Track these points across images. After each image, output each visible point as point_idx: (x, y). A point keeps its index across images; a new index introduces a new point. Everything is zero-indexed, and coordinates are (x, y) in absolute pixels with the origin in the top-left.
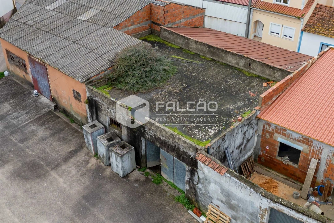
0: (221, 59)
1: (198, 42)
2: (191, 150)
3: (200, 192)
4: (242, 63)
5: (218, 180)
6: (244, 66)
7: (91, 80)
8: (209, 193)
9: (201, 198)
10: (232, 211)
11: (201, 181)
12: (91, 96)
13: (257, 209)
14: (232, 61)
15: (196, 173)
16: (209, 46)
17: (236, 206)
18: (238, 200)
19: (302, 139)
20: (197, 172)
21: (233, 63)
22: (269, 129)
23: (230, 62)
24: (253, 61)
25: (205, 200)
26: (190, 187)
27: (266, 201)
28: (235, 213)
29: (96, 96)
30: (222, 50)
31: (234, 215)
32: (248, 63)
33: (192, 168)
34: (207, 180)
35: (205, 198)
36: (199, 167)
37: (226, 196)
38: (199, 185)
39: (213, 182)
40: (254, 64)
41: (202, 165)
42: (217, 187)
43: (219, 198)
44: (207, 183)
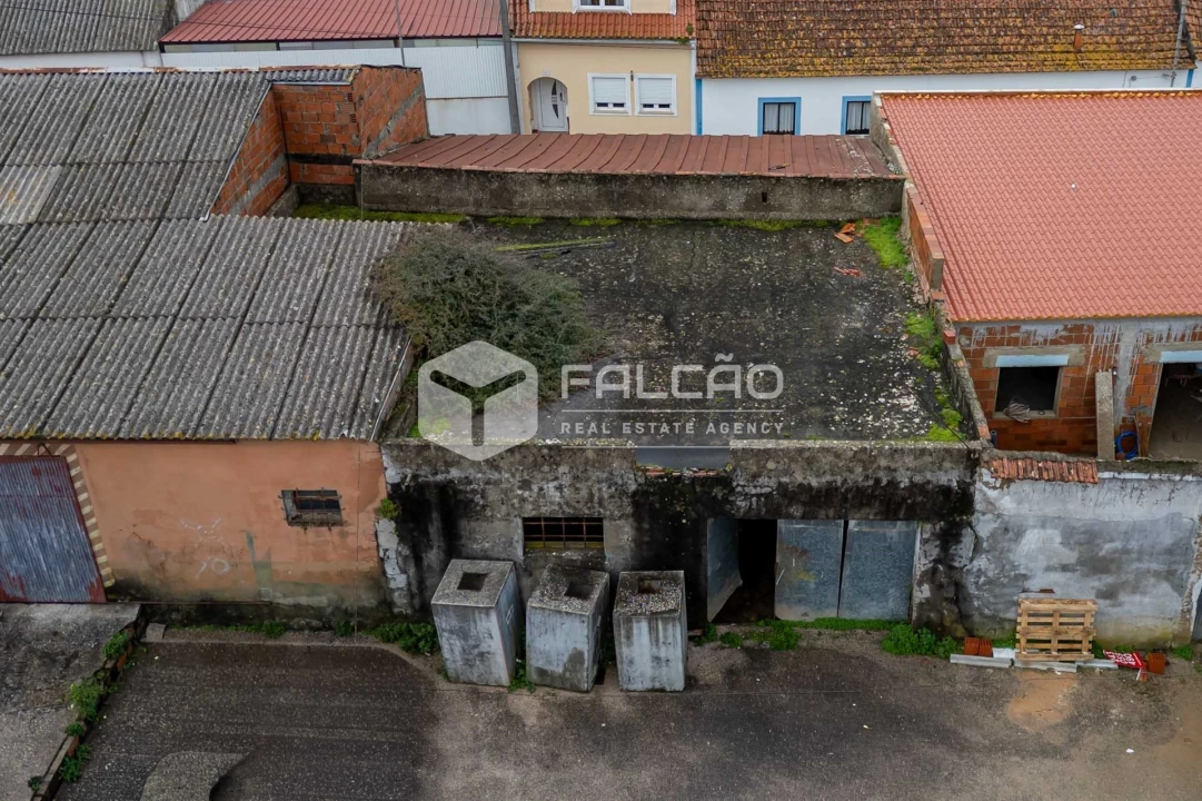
0: (655, 209)
1: (550, 175)
2: (947, 465)
3: (977, 583)
4: (735, 201)
5: (1051, 510)
6: (747, 206)
8: (1014, 567)
9: (978, 598)
10: (1100, 579)
11: (985, 545)
13: (1189, 527)
14: (699, 203)
15: (967, 531)
16: (601, 179)
17: (1116, 555)
18: (1126, 533)
19: (1064, 333)
20: (970, 524)
21: (702, 211)
22: (969, 345)
23: (690, 210)
24: (774, 181)
25: (995, 597)
26: (938, 587)
28: (1109, 579)
30: (656, 179)
31: (1106, 585)
32: (760, 191)
33: (947, 522)
34: (1011, 531)
35: (997, 591)
36: (978, 506)
37: (1081, 544)
38: (975, 563)
39: (1035, 527)
40: (779, 191)
41: (992, 494)
42: (1049, 531)
43: (1054, 562)
44: (1010, 540)
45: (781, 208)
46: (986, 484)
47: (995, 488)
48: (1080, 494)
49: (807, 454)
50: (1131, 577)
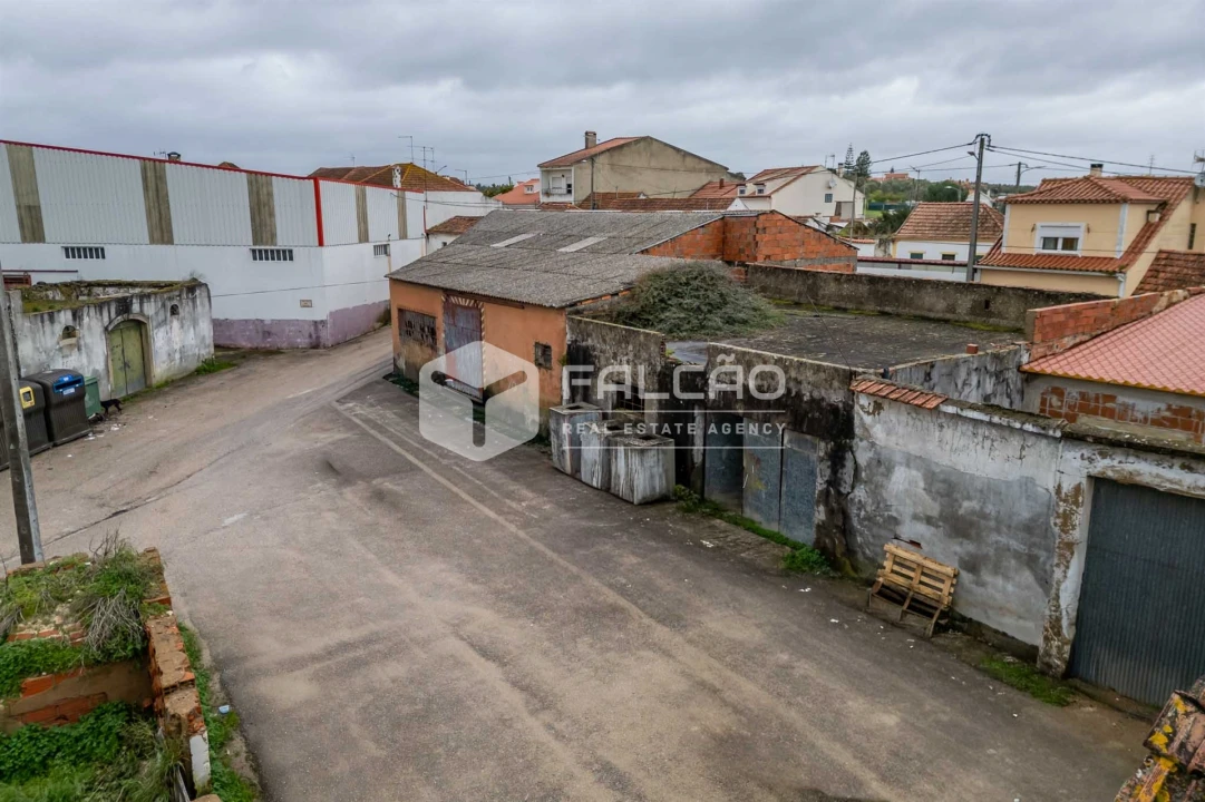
0: (905, 308)
1: (841, 275)
2: (836, 384)
3: (858, 515)
4: (965, 303)
5: (914, 448)
6: (973, 311)
7: (580, 307)
8: (888, 507)
9: (861, 534)
10: (961, 544)
11: (863, 474)
12: (576, 341)
13: (1046, 498)
14: (938, 305)
15: (849, 455)
16: (872, 280)
17: (975, 518)
18: (981, 491)
19: (1168, 414)
20: (851, 448)
21: (938, 312)
22: (1060, 407)
23: (930, 310)
24: (995, 290)
25: (873, 536)
26: (830, 512)
27: (1078, 455)
28: (970, 547)
29: (589, 335)
30: (908, 282)
31: (968, 553)
32: (983, 299)
33: (835, 443)
34: (883, 464)
35: (875, 530)
36: (858, 431)
37: (942, 496)
38: (856, 492)
39: (901, 464)
40: (999, 300)
41: (868, 419)
42: (914, 473)
43: (920, 510)
44: (883, 475)
45: (1000, 315)
46: (862, 407)
47: (868, 413)
48: (937, 434)
49: (747, 358)
50: (992, 552)
